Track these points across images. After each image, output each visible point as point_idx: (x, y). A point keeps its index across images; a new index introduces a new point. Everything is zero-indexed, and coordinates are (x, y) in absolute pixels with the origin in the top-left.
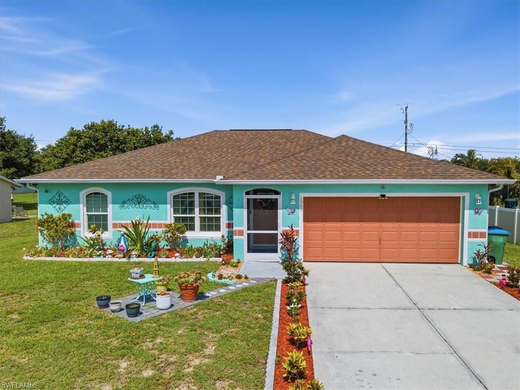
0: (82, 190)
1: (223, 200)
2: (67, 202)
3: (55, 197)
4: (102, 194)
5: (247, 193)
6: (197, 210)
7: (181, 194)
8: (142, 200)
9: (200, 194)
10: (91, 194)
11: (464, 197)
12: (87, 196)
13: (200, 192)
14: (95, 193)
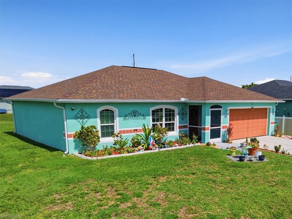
0: (98, 108)
1: (176, 112)
2: (88, 117)
3: (78, 114)
4: (110, 110)
5: (211, 108)
6: (164, 119)
7: (156, 110)
8: (137, 113)
9: (166, 109)
10: (103, 110)
11: (270, 108)
12: (100, 112)
13: (166, 108)
14: (106, 110)
